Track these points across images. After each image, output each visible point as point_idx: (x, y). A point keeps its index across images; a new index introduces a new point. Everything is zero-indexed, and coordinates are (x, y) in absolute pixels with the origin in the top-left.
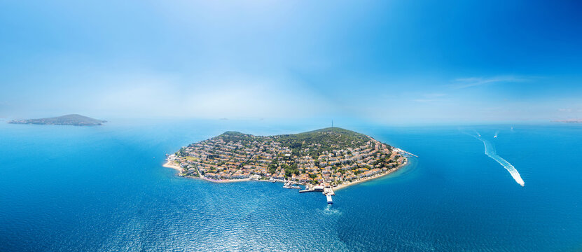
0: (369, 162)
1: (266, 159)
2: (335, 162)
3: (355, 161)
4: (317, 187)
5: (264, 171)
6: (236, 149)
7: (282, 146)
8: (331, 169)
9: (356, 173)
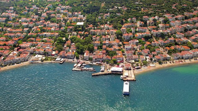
0: (194, 37)
1: (51, 31)
2: (144, 34)
3: (173, 34)
4: (115, 68)
5: (48, 48)
6: (6, 21)
7: (73, 11)
8: (137, 44)
9: (169, 53)
